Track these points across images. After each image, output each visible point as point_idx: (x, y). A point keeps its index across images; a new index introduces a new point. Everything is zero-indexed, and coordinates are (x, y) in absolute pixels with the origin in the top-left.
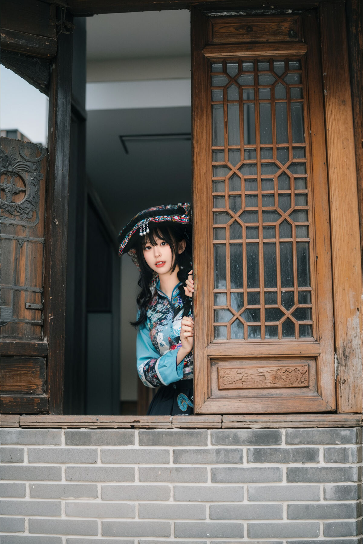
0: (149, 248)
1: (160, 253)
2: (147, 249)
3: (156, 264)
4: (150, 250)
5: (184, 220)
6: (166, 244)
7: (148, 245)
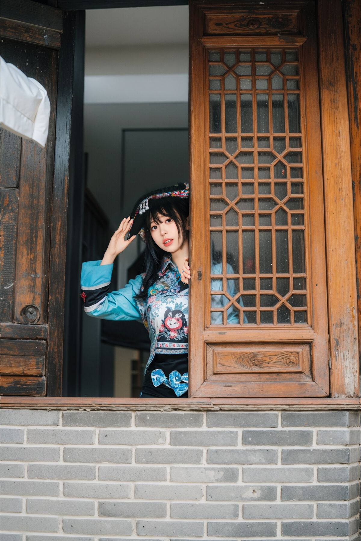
0: (155, 227)
1: (165, 231)
2: (153, 229)
3: (165, 243)
4: (157, 229)
5: (183, 194)
6: (171, 220)
7: (153, 224)
